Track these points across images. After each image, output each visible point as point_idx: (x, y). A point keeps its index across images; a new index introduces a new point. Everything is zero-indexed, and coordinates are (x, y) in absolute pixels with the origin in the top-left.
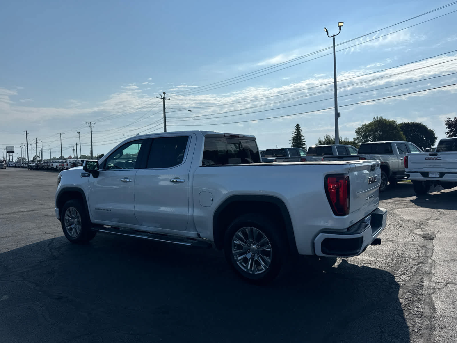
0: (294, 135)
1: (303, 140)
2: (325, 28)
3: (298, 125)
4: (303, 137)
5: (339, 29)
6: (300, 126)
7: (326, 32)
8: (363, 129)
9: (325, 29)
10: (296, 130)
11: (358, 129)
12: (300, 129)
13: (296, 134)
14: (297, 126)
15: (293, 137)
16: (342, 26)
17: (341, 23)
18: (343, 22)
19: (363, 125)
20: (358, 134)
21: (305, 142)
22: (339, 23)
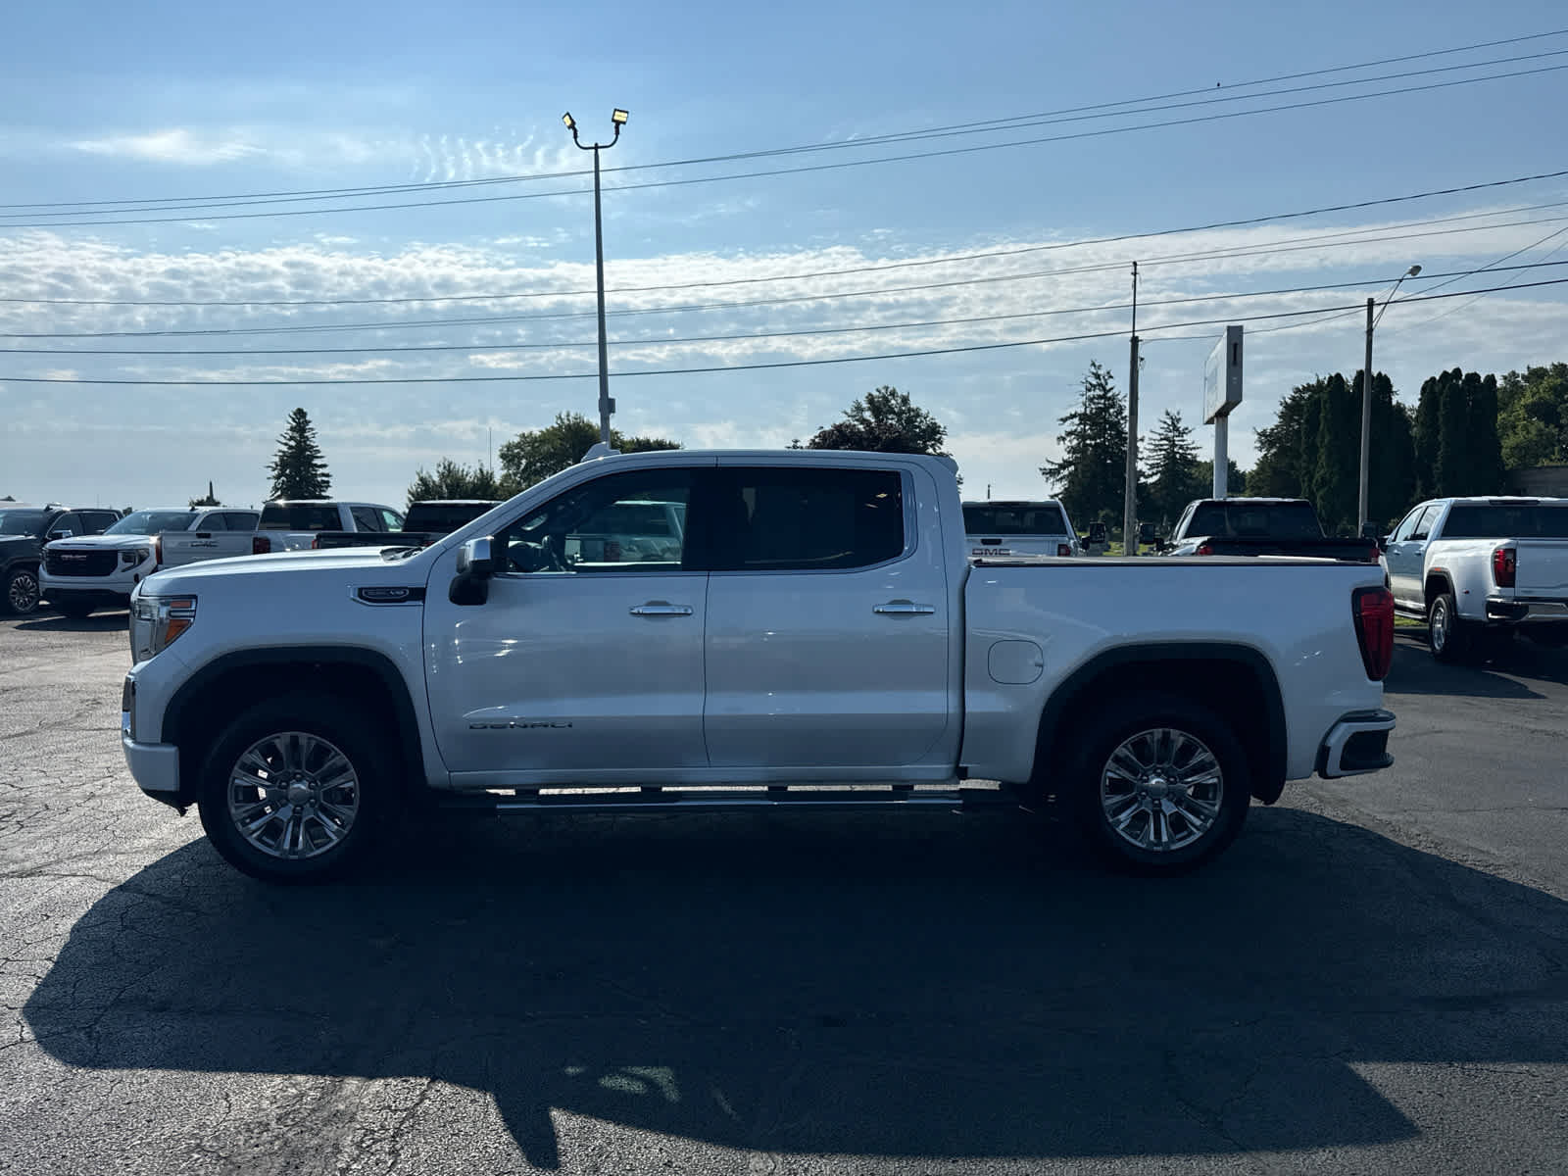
0: (285, 449)
1: (320, 471)
2: (568, 114)
3: (300, 413)
4: (321, 457)
5: (614, 130)
6: (308, 418)
7: (569, 127)
8: (522, 450)
9: (567, 117)
10: (292, 429)
11: (509, 447)
12: (310, 426)
13: (292, 443)
14: (295, 414)
15: (281, 454)
16: (624, 123)
17: (622, 114)
18: (627, 112)
19: (524, 434)
20: (508, 462)
21: (327, 475)
22: (616, 110)
